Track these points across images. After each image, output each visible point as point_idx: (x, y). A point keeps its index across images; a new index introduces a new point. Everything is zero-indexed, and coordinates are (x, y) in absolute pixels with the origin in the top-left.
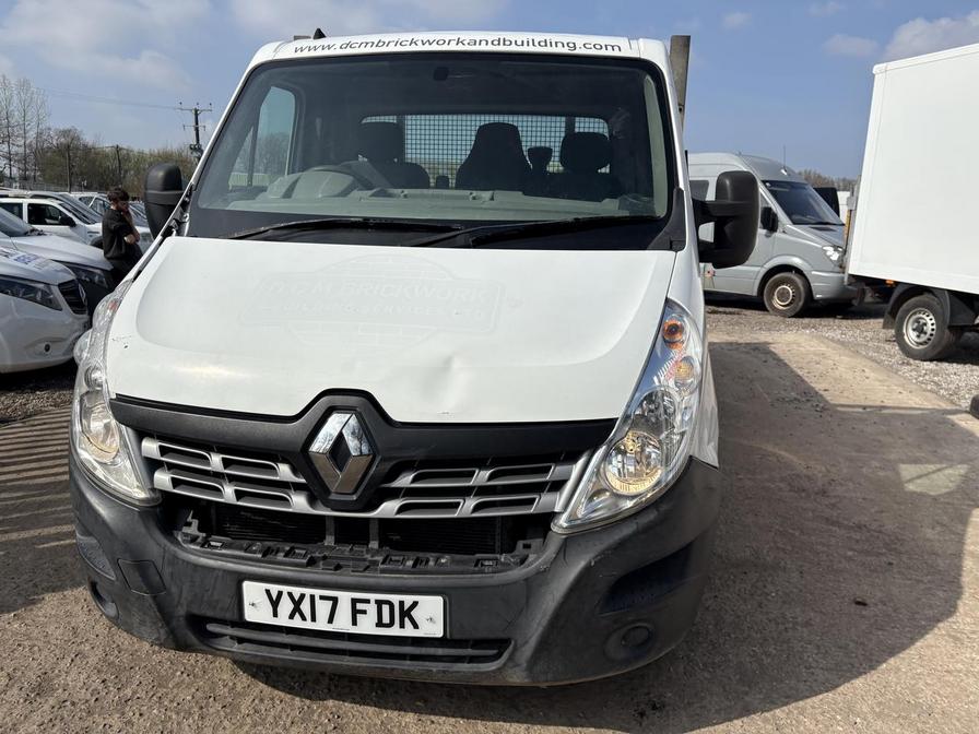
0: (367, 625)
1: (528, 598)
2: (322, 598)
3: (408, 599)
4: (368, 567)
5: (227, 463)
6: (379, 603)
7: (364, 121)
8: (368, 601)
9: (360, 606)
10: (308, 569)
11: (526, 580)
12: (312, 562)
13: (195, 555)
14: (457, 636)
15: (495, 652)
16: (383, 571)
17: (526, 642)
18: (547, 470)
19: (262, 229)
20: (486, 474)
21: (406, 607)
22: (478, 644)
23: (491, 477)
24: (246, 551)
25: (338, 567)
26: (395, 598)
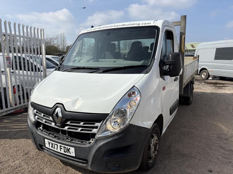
0: (62, 152)
1: (90, 151)
2: (56, 144)
3: (69, 147)
4: (64, 139)
5: (44, 116)
6: (64, 147)
7: (111, 43)
8: (62, 146)
9: (61, 147)
10: (54, 138)
11: (89, 147)
12: (55, 137)
13: (39, 132)
14: (77, 157)
15: (86, 162)
16: (66, 141)
17: (90, 161)
18: (94, 124)
19: (68, 69)
20: (82, 123)
21: (68, 149)
22: (83, 160)
23: (83, 124)
24: (46, 133)
25: (59, 139)
26: (67, 147)
